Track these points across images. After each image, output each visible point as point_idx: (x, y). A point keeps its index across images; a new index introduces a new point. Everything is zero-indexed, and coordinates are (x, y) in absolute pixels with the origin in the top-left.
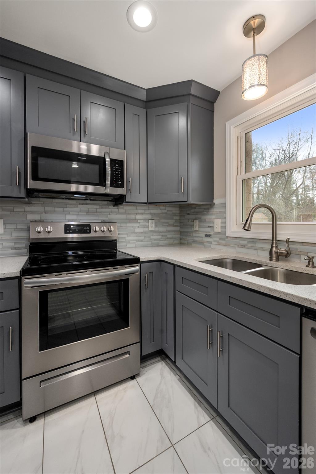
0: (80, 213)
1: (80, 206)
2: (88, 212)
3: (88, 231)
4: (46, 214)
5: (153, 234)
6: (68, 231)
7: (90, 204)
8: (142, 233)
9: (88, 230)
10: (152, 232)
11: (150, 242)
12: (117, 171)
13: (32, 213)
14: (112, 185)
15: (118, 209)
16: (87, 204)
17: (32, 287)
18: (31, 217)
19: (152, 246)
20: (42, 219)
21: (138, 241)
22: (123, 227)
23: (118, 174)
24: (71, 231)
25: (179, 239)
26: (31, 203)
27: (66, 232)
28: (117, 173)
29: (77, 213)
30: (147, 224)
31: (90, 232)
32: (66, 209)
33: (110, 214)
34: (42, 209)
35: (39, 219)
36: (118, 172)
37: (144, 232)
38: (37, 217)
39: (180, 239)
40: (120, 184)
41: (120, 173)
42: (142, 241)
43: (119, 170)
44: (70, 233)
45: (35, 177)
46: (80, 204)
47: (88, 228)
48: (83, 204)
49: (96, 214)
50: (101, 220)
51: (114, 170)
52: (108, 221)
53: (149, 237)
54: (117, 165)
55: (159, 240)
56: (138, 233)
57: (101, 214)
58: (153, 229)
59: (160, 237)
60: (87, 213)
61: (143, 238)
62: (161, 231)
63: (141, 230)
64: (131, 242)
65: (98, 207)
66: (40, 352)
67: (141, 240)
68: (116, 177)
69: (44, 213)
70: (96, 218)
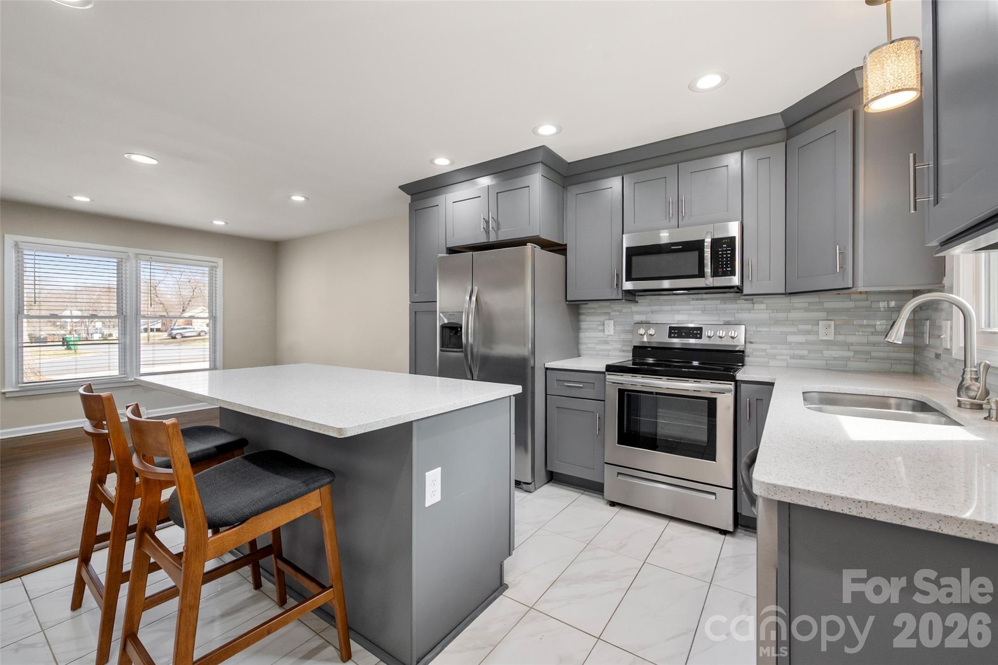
0: (692, 312)
1: (692, 302)
2: (704, 311)
3: (698, 336)
4: (652, 314)
5: (829, 346)
6: (673, 335)
7: (707, 299)
8: (801, 343)
9: (698, 334)
10: (829, 343)
11: (824, 362)
12: (724, 254)
13: (638, 313)
14: (715, 274)
15: (753, 303)
16: (702, 299)
17: (613, 383)
18: (638, 318)
19: (828, 369)
20: (648, 320)
21: (793, 357)
22: (762, 333)
23: (727, 257)
24: (676, 335)
25: (913, 363)
26: (638, 302)
27: (670, 337)
28: (725, 256)
29: (689, 312)
30: (815, 328)
31: (701, 338)
32: (675, 307)
33: (739, 311)
34: (648, 309)
35: (645, 320)
36: (727, 254)
37: (808, 343)
38: (642, 318)
39: (915, 362)
40: (728, 271)
41: (729, 255)
42: (802, 357)
43: (728, 252)
44: (674, 337)
45: (629, 278)
46: (693, 299)
47: (699, 332)
48: (697, 299)
49: (715, 312)
50: (724, 321)
51: (720, 253)
52: (735, 323)
53: (821, 352)
54: (725, 246)
55: (848, 359)
56: (793, 344)
57: (723, 312)
58: (831, 337)
59: (851, 354)
60: (702, 311)
61: (805, 352)
62: (852, 343)
63: (801, 338)
64: (778, 357)
65: (718, 302)
66: (617, 445)
67: (800, 356)
68: (722, 263)
69: (650, 313)
70: (716, 318)
